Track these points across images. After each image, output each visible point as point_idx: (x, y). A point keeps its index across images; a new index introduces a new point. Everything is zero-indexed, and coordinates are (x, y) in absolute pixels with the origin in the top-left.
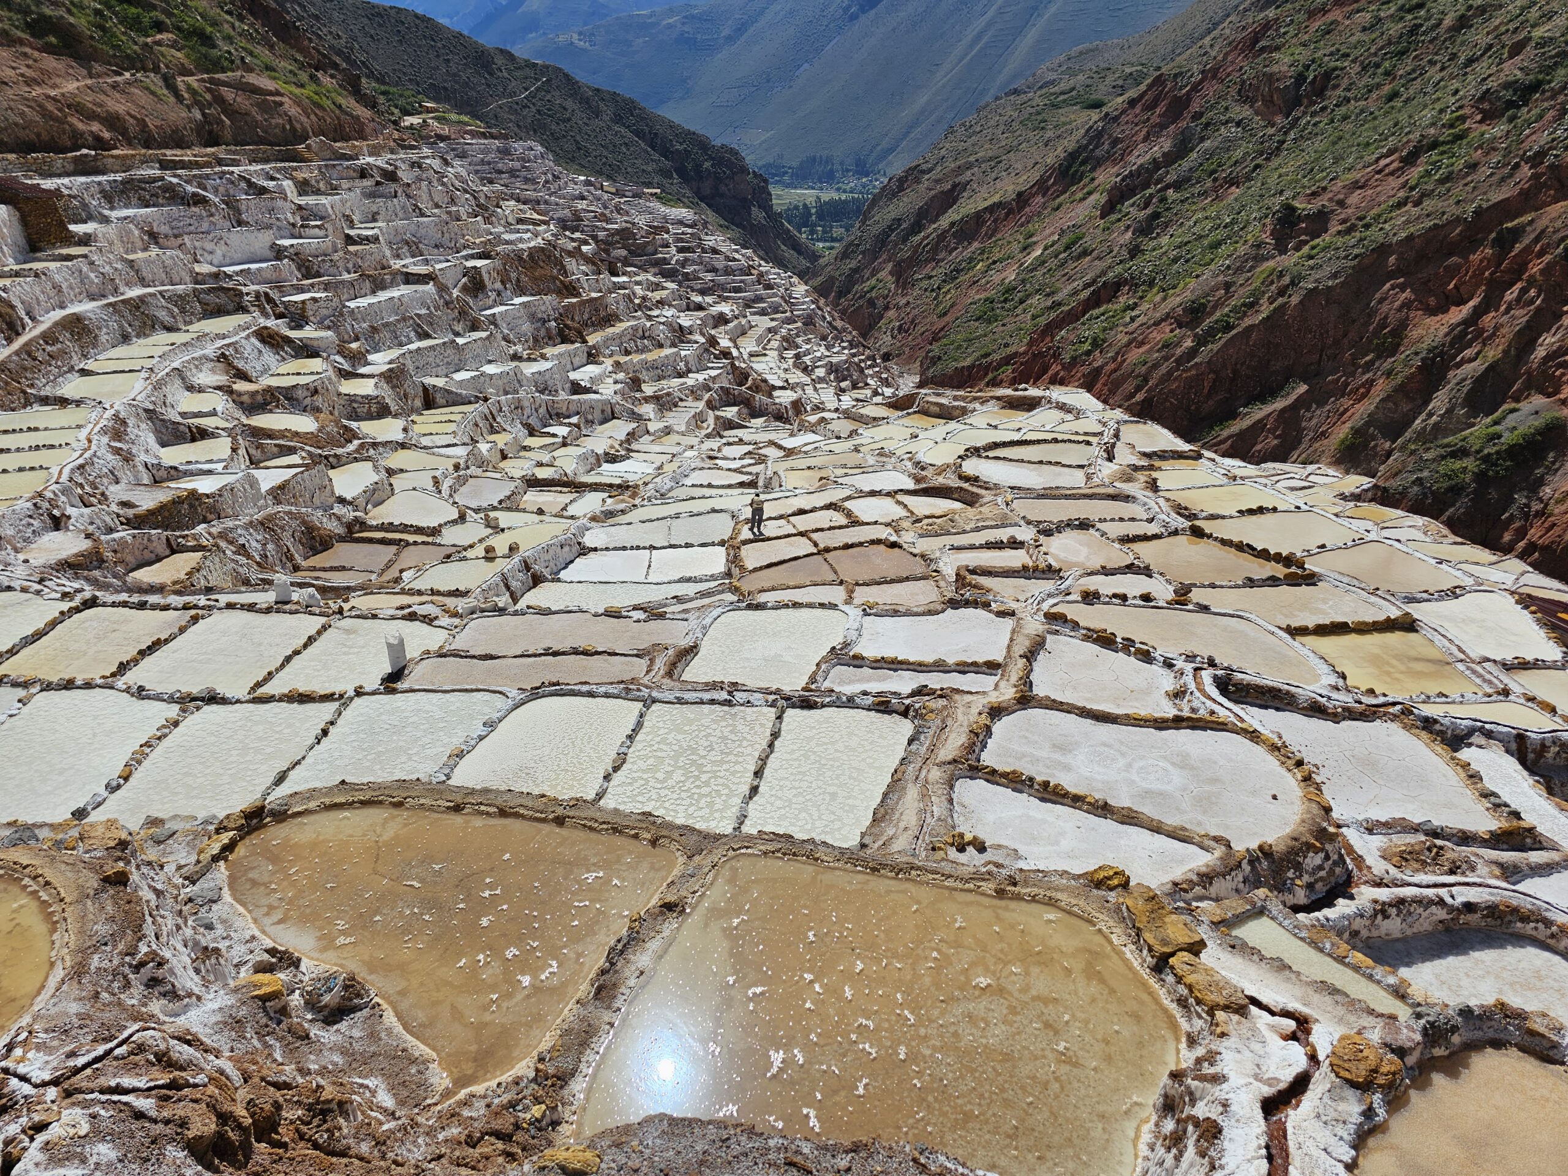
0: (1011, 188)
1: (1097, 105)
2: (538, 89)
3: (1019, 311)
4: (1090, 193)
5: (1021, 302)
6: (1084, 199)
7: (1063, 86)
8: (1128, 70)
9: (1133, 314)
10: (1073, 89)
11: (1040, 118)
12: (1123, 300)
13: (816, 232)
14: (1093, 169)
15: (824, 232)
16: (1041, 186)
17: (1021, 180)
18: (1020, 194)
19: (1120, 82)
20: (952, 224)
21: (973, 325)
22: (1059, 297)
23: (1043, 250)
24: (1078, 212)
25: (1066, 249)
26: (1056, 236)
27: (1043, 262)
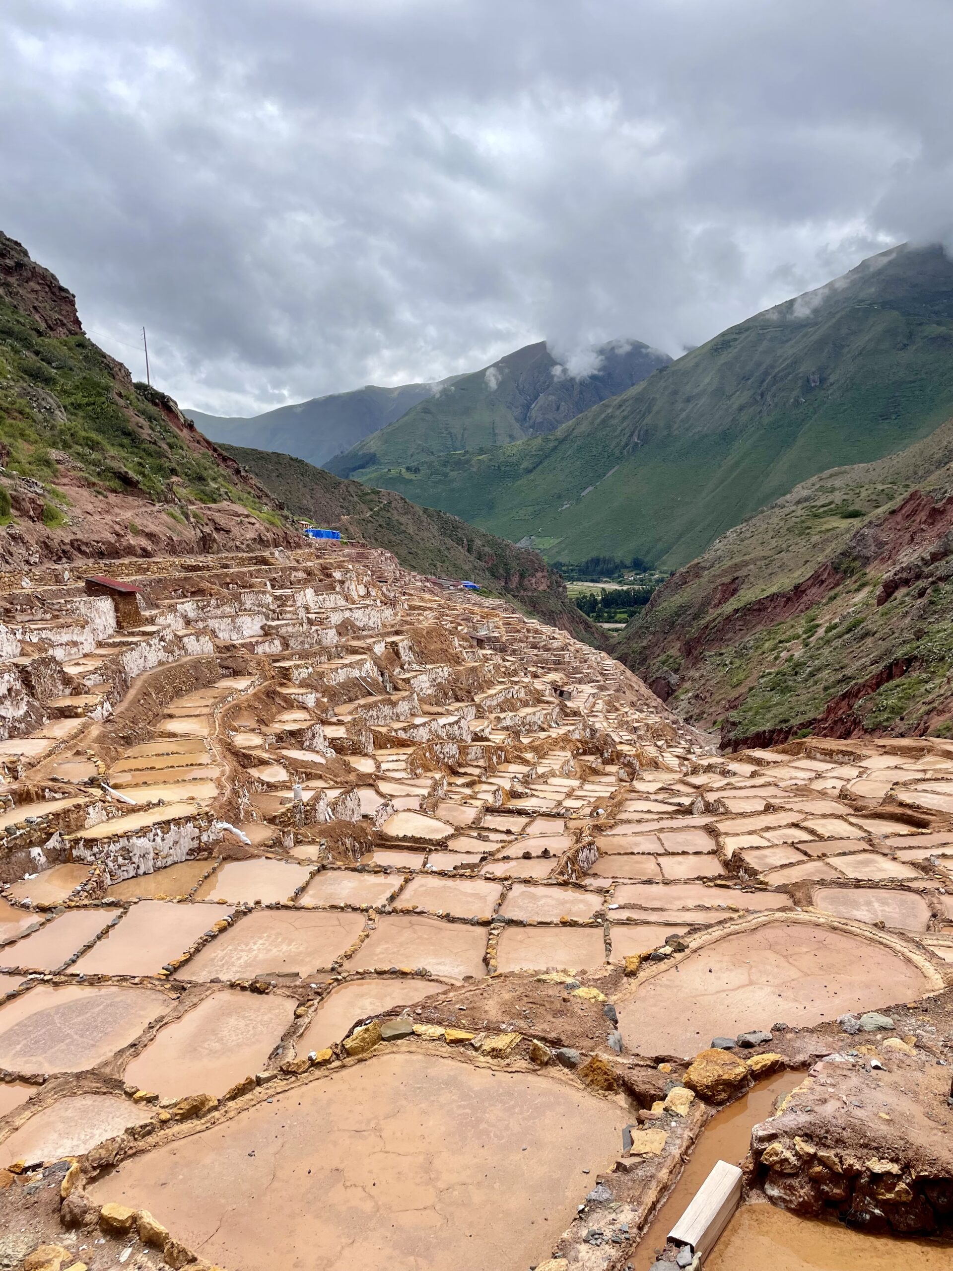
0: (787, 581)
1: (855, 515)
2: (381, 509)
3: (810, 682)
4: (864, 585)
5: (812, 675)
6: (858, 590)
7: (822, 501)
8: (880, 487)
9: (928, 686)
10: (831, 503)
11: (805, 525)
12: (915, 675)
13: (602, 615)
14: (864, 565)
16: (817, 580)
17: (796, 575)
18: (797, 587)
19: (874, 497)
20: (736, 611)
21: (768, 694)
22: (848, 672)
23: (826, 632)
24: (856, 600)
25: (849, 631)
26: (837, 620)
27: (828, 642)
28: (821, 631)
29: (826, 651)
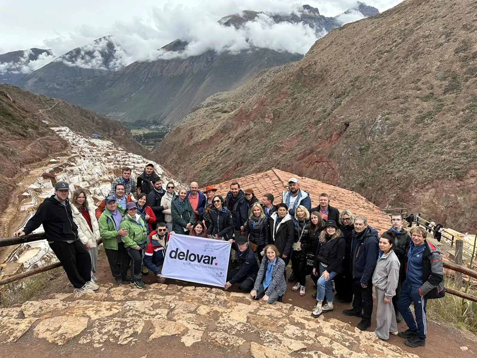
0: (208, 135)
1: (225, 112)
2: (55, 106)
3: (217, 168)
4: (229, 138)
5: (217, 166)
6: (228, 139)
7: (215, 106)
8: (232, 103)
9: (247, 169)
10: (218, 107)
11: (211, 115)
12: (243, 166)
13: (144, 142)
14: (229, 131)
15: (147, 142)
16: (216, 135)
17: (210, 132)
18: (211, 137)
19: (230, 106)
20: (194, 144)
21: (205, 172)
22: (227, 165)
23: (220, 152)
24: (227, 143)
25: (226, 152)
26: (223, 149)
27: (221, 156)
28: (219, 152)
29: (221, 158)
